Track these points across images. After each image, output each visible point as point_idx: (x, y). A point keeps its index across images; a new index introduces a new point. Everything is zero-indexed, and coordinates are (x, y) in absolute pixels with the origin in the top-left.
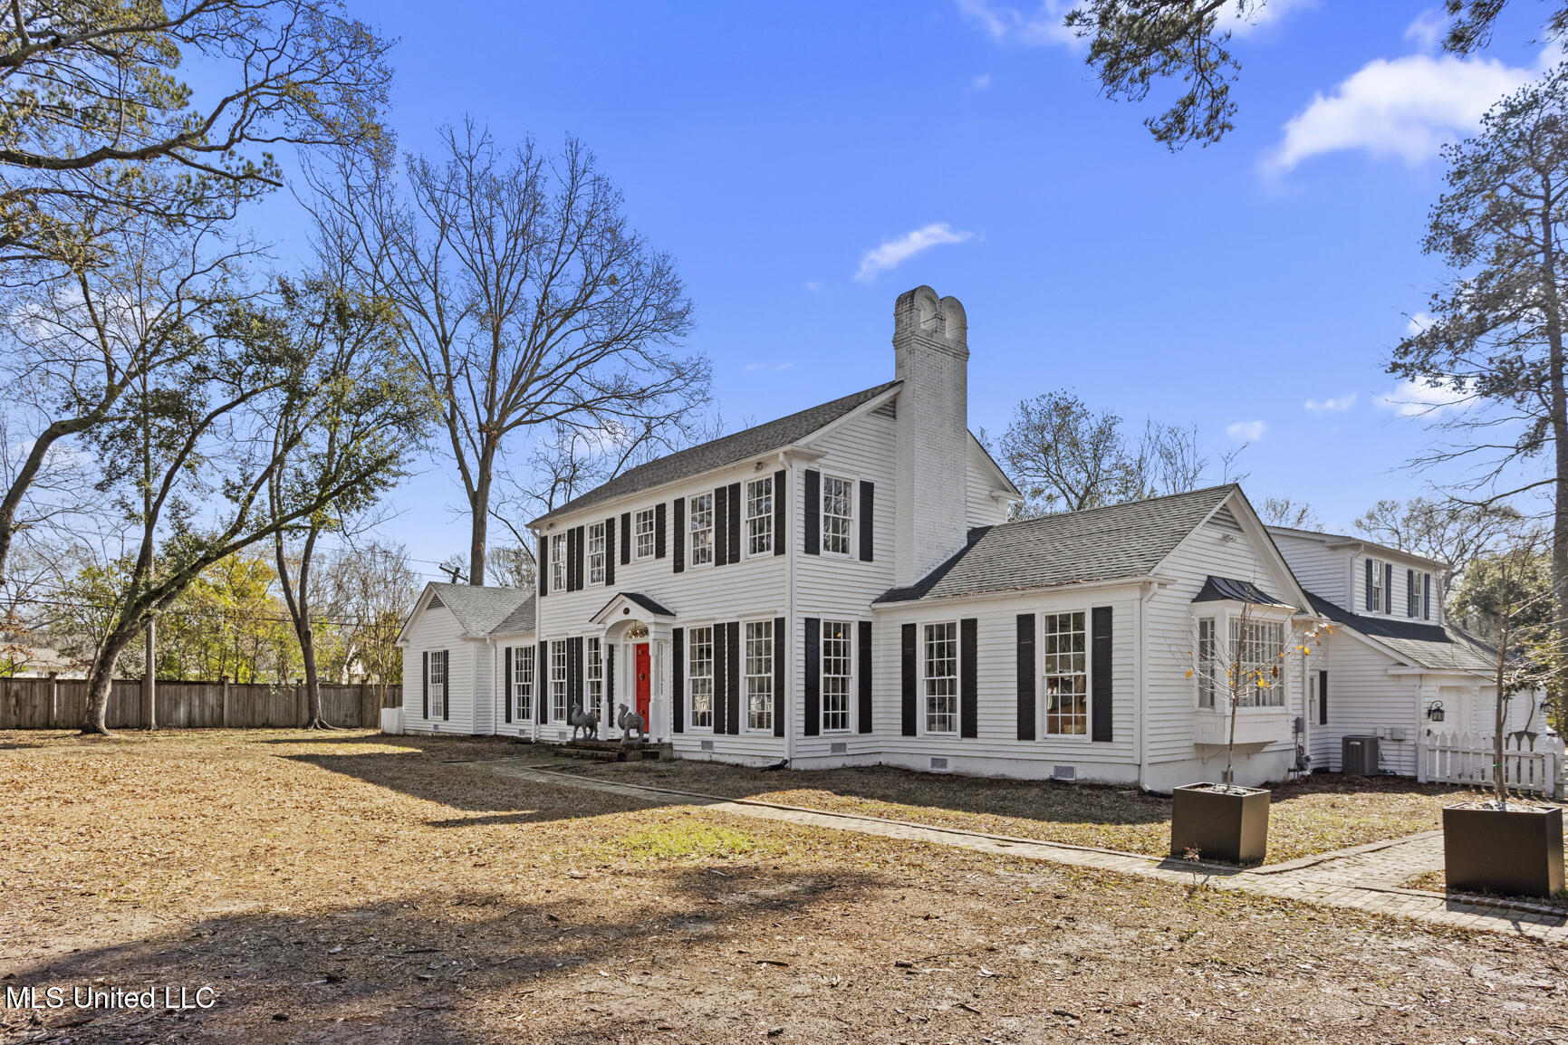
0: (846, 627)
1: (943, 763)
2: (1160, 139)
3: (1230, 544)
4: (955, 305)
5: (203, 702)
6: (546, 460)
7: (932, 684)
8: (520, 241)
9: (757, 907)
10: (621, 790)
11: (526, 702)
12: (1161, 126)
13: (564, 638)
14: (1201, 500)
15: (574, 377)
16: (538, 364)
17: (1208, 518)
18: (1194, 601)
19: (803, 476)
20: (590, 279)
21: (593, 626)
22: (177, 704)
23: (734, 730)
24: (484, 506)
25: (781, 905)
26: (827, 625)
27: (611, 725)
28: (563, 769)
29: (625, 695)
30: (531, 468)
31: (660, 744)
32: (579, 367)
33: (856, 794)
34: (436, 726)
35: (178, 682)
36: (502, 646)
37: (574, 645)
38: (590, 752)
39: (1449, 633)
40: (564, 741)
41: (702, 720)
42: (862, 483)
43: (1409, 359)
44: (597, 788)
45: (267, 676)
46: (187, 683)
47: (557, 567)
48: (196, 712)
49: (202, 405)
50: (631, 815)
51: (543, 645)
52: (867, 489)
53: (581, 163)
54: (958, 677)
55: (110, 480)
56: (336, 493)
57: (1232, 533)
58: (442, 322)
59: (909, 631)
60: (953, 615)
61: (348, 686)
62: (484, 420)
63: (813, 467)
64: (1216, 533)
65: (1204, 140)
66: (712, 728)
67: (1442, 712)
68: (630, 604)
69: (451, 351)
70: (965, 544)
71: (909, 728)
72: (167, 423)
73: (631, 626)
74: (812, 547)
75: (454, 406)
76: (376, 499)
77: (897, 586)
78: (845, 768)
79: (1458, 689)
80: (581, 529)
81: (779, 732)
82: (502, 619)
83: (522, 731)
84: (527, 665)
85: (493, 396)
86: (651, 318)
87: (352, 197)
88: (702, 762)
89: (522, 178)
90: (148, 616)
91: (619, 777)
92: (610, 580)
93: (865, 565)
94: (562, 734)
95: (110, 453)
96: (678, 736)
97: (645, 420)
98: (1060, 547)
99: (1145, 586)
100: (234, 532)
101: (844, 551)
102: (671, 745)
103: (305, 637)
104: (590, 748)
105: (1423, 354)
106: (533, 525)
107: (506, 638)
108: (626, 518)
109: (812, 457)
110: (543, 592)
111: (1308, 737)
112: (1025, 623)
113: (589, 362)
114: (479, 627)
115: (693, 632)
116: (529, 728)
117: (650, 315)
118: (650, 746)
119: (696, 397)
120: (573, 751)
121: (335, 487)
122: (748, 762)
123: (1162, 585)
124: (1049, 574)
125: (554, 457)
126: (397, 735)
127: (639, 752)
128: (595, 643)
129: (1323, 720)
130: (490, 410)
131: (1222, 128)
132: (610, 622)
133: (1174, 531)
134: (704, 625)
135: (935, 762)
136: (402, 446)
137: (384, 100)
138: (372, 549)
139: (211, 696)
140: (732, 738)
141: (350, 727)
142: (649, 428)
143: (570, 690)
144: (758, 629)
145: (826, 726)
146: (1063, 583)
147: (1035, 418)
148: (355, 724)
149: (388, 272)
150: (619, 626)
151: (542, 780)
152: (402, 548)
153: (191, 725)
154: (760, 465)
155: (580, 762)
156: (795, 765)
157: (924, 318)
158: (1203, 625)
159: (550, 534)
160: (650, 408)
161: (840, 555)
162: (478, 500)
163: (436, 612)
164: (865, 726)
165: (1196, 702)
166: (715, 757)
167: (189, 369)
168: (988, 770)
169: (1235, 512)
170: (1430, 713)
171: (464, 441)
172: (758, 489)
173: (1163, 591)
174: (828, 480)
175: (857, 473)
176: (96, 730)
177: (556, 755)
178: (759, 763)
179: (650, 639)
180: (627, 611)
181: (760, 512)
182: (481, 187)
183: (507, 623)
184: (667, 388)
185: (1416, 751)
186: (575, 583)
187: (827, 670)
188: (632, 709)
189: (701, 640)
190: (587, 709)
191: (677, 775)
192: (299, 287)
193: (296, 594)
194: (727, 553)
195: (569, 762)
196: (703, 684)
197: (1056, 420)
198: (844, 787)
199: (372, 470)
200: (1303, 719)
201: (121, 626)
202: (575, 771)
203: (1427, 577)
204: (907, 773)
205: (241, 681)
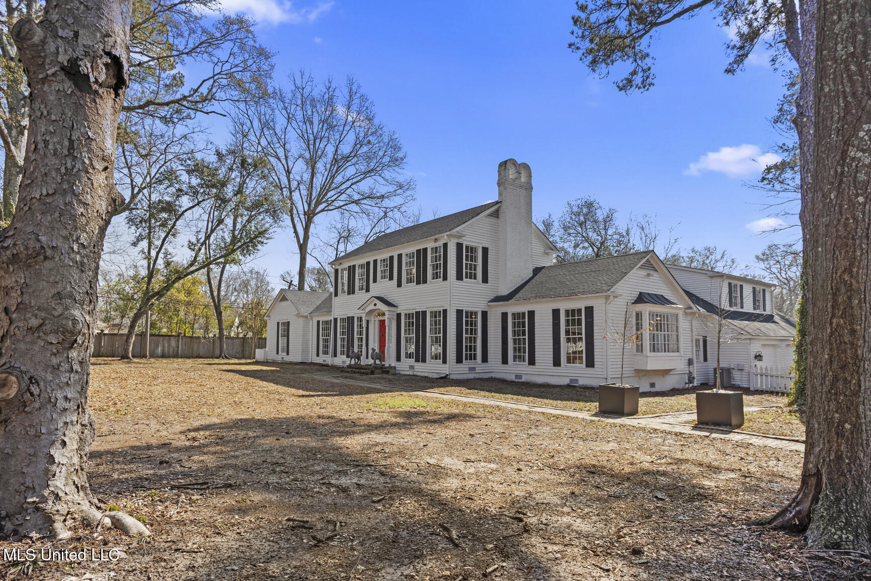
0: (476, 313)
1: (520, 377)
2: (621, 89)
3: (651, 277)
4: (526, 167)
5: (169, 345)
6: (335, 227)
7: (515, 340)
8: (325, 125)
9: (426, 422)
10: (373, 386)
11: (326, 347)
12: (621, 85)
13: (346, 317)
14: (636, 257)
15: (350, 190)
16: (332, 182)
17: (639, 265)
18: (633, 303)
19: (455, 245)
20: (358, 142)
21: (360, 311)
22: (157, 346)
23: (424, 361)
24: (306, 250)
25: (435, 422)
26: (467, 312)
27: (367, 358)
28: (346, 377)
29: (374, 344)
30: (328, 231)
31: (390, 367)
32: (352, 184)
33: (477, 389)
34: (282, 358)
35: (158, 335)
36: (315, 320)
37: (350, 320)
38: (357, 370)
39: (776, 318)
40: (345, 366)
41: (409, 356)
42: (483, 248)
43: (770, 176)
44: (362, 385)
45: (199, 333)
46: (162, 336)
47: (343, 284)
48: (166, 349)
49: (180, 207)
50: (378, 395)
51: (336, 320)
52: (485, 251)
53: (354, 89)
54: (527, 337)
55: (138, 240)
56: (240, 247)
57: (652, 272)
58: (287, 163)
59: (504, 316)
60: (524, 308)
61: (238, 338)
62: (306, 210)
63: (460, 241)
64: (644, 273)
65: (642, 90)
66: (414, 360)
67: (761, 356)
68: (377, 301)
69: (291, 176)
70: (532, 275)
71: (505, 361)
72: (164, 215)
73: (377, 311)
74: (459, 277)
75: (292, 203)
76: (258, 250)
77: (500, 294)
78: (475, 379)
79: (774, 345)
80: (354, 266)
81: (445, 362)
82: (315, 306)
83: (324, 361)
84: (328, 329)
85: (311, 198)
86: (388, 160)
87: (248, 107)
88: (409, 375)
89: (326, 96)
90: (152, 304)
91: (372, 381)
92: (368, 290)
93: (484, 285)
94: (344, 362)
95: (140, 230)
96: (398, 363)
97: (384, 209)
98: (573, 278)
99: (607, 298)
100: (192, 265)
101: (475, 279)
102: (395, 367)
103: (219, 314)
104: (358, 368)
105: (778, 173)
106: (331, 264)
107: (317, 316)
108: (375, 261)
109: (459, 237)
110: (336, 295)
111: (695, 368)
112: (556, 313)
113: (357, 182)
114: (305, 311)
115: (406, 315)
116: (329, 360)
117: (386, 159)
118: (385, 368)
119: (409, 198)
120: (349, 370)
121: (239, 244)
122: (430, 375)
123: (614, 297)
124: (566, 291)
125: (339, 226)
126: (263, 362)
127: (380, 371)
128: (360, 319)
129: (705, 360)
130: (309, 205)
131: (649, 85)
132: (368, 309)
133: (622, 272)
134: (411, 312)
135: (517, 376)
136: (271, 226)
137: (271, 78)
138: (251, 272)
139: (173, 342)
140: (423, 364)
141: (238, 358)
142: (386, 213)
143: (348, 341)
144: (435, 314)
145: (466, 359)
146: (572, 294)
147: (575, 209)
148: (241, 356)
149: (264, 142)
150: (371, 312)
151: (338, 381)
152: (265, 271)
153: (163, 356)
154: (436, 240)
155: (353, 375)
156: (452, 377)
157: (511, 173)
158: (637, 315)
159: (340, 268)
160: (386, 203)
161: (473, 280)
162: (303, 248)
163: (284, 303)
164: (485, 359)
165: (635, 350)
166: (415, 373)
167: (174, 190)
168: (540, 380)
169: (652, 262)
170: (756, 357)
171: (296, 219)
172: (435, 250)
173: (616, 299)
174: (467, 247)
175: (481, 243)
176: (128, 358)
177: (342, 371)
178: (436, 376)
179: (386, 318)
180: (375, 305)
181: (436, 261)
182: (307, 101)
183: (317, 309)
184: (394, 194)
185: (749, 375)
186: (351, 291)
187: (467, 333)
188: (377, 351)
189: (409, 319)
190: (356, 350)
191: (398, 380)
192: (224, 152)
193: (215, 294)
194: (421, 279)
195: (348, 375)
196: (410, 339)
197: (585, 210)
198: (472, 386)
199: (256, 237)
200: (692, 359)
201: (140, 308)
202: (351, 378)
203: (764, 290)
204: (503, 381)
205: (187, 335)
